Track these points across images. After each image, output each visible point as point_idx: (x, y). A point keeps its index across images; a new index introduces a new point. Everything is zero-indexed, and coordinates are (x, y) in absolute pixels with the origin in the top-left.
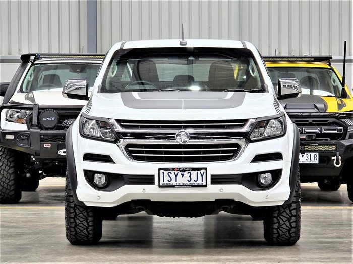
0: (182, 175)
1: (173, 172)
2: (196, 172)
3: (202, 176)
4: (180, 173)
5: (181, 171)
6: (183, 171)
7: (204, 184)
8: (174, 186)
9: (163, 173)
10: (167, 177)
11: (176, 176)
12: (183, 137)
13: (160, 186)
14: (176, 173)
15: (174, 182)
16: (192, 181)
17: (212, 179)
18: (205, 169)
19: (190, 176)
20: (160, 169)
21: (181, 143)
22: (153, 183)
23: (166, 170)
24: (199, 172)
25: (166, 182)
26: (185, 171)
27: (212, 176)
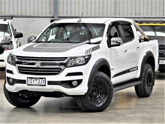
0: (36, 81)
1: (32, 79)
2: (41, 79)
3: (44, 81)
4: (35, 80)
5: (35, 79)
6: (36, 79)
7: (44, 85)
8: (33, 85)
9: (29, 79)
10: (30, 81)
11: (34, 81)
12: (38, 64)
13: (28, 85)
14: (34, 79)
15: (33, 83)
16: (40, 83)
17: (48, 83)
18: (45, 78)
19: (39, 81)
20: (28, 78)
21: (37, 67)
22: (25, 83)
23: (30, 78)
24: (42, 79)
25: (30, 83)
26: (37, 79)
27: (48, 81)
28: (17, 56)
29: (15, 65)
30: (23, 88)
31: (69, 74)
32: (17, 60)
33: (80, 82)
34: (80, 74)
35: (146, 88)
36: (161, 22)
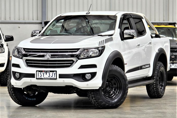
0: (46, 74)
1: (42, 72)
2: (52, 72)
3: (55, 74)
4: (45, 73)
5: (45, 72)
6: (46, 72)
7: (55, 78)
8: (42, 79)
9: (38, 73)
10: (40, 75)
11: (44, 74)
12: (48, 56)
13: (37, 79)
14: (44, 73)
15: (42, 77)
16: (50, 77)
17: (59, 76)
18: (56, 71)
19: (49, 75)
20: (37, 71)
21: (47, 59)
22: (34, 77)
23: (39, 71)
24: (53, 73)
25: (39, 77)
26: (47, 72)
27: (59, 74)
28: (24, 49)
29: (22, 58)
30: (31, 82)
31: (82, 67)
32: (24, 52)
33: (93, 75)
34: (94, 66)
35: (158, 88)
36: (166, 24)
